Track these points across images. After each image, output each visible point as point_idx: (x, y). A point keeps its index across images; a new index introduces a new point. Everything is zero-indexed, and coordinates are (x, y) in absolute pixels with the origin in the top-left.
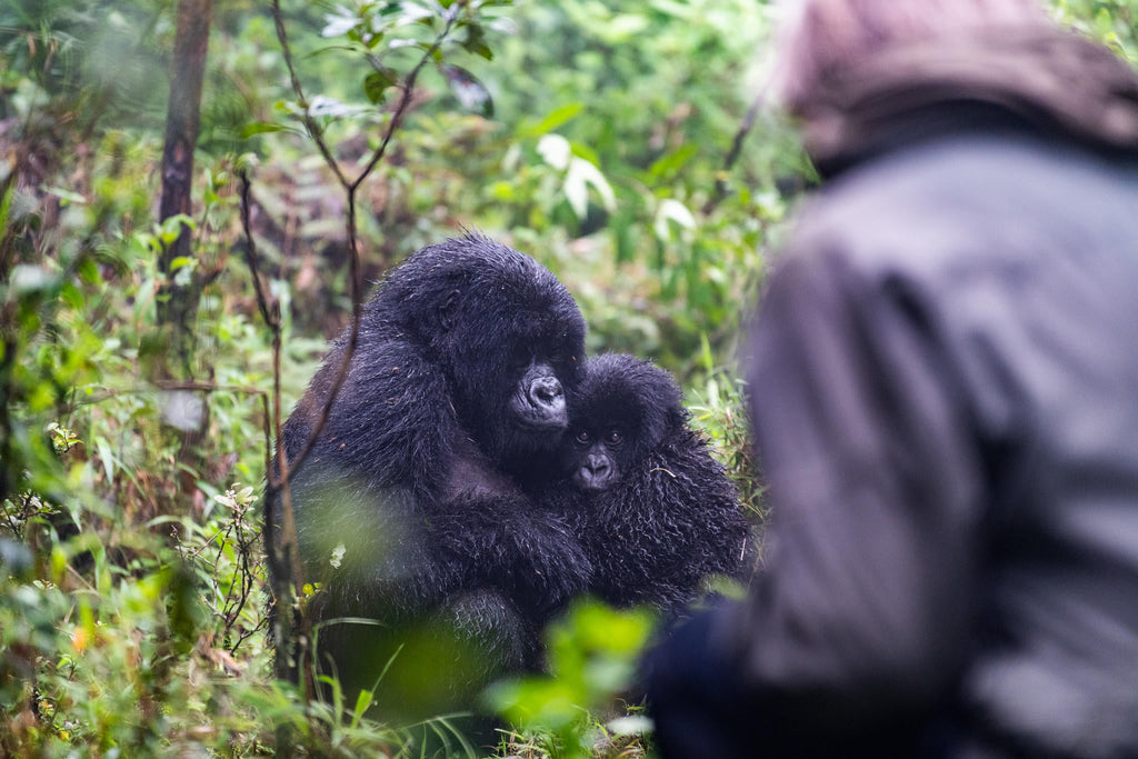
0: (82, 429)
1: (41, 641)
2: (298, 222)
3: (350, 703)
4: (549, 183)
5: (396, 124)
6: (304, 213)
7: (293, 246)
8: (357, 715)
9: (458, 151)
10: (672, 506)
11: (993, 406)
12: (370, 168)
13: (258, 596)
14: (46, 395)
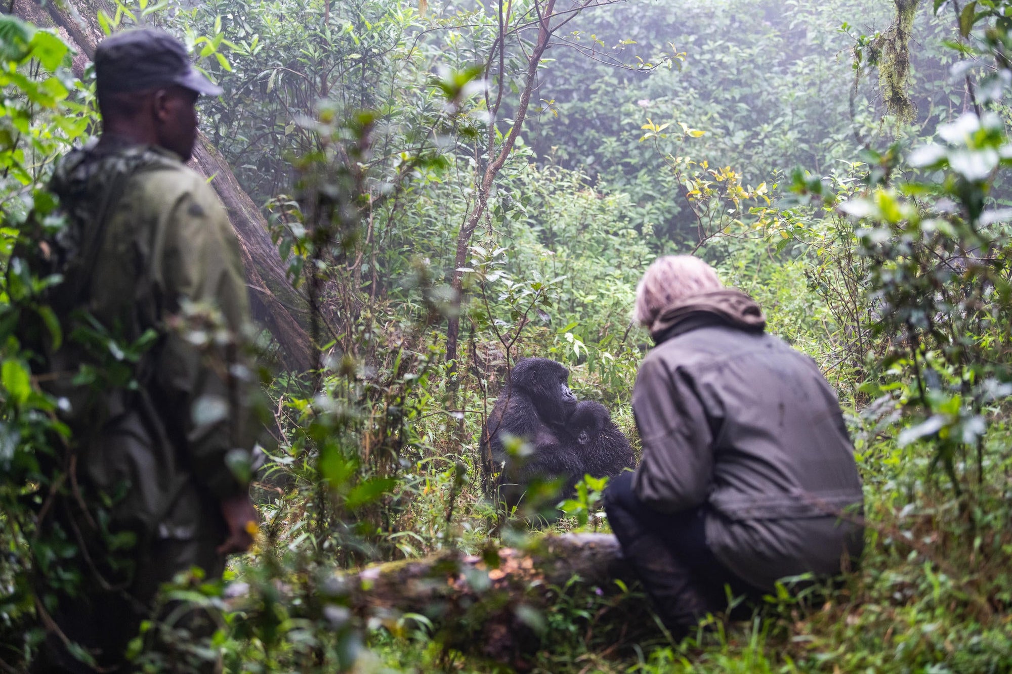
0: (424, 426)
1: (414, 491)
2: (489, 361)
3: (510, 509)
4: (568, 347)
5: (520, 329)
6: (491, 358)
7: (488, 368)
8: (512, 513)
9: (539, 338)
10: (608, 447)
11: (717, 412)
12: (512, 344)
13: (479, 478)
14: (414, 413)
